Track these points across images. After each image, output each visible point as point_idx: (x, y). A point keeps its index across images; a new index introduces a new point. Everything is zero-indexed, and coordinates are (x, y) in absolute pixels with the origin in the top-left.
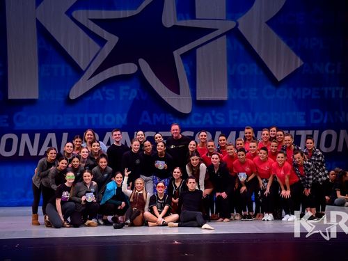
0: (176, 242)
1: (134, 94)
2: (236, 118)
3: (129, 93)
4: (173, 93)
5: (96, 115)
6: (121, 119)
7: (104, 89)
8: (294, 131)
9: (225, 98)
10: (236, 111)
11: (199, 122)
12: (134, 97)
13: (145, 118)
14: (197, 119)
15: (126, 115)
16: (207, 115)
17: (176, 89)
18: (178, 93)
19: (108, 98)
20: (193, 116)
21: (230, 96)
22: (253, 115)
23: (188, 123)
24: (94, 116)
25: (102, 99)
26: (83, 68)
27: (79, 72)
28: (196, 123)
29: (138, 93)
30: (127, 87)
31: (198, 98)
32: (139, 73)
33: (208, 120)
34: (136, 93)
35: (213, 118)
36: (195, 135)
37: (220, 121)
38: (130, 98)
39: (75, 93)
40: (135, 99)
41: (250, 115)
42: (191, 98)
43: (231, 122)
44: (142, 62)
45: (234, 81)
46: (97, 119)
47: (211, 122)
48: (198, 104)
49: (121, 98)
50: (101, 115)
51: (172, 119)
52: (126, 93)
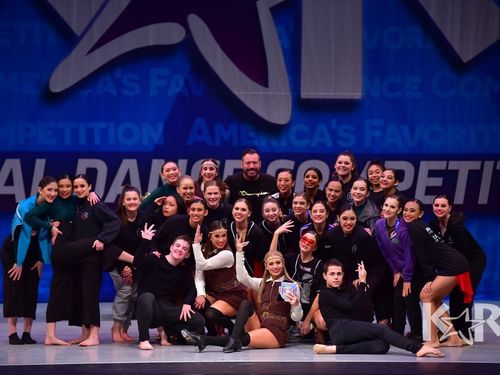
1: (177, 85)
2: (377, 134)
3: (168, 83)
4: (255, 84)
5: (103, 125)
6: (151, 134)
7: (118, 74)
8: (492, 163)
9: (357, 94)
10: (378, 122)
11: (307, 141)
12: (178, 90)
13: (200, 132)
14: (300, 135)
15: (161, 126)
16: (322, 128)
17: (260, 75)
18: (265, 84)
19: (126, 92)
20: (294, 129)
21: (366, 90)
22: (412, 131)
23: (284, 143)
24: (98, 126)
25: (114, 92)
26: (77, 30)
27: (69, 39)
28: (300, 144)
29: (186, 82)
30: (164, 71)
31: (304, 95)
32: (189, 45)
33: (322, 137)
34: (182, 83)
35: (334, 135)
36: (296, 167)
37: (346, 140)
38: (170, 93)
39: (60, 81)
40: (180, 95)
41: (406, 129)
42: (289, 93)
43: (368, 143)
44: (195, 21)
45: (375, 63)
46: (104, 133)
47: (329, 143)
48: (303, 106)
49: (153, 93)
50: (112, 126)
51: (252, 134)
52: (163, 83)
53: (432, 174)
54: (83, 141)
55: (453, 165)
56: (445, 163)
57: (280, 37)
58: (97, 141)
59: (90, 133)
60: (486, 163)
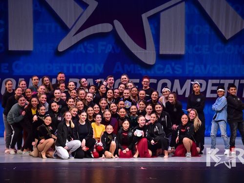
0: (142, 168)
1: (109, 49)
2: (191, 69)
3: (106, 48)
4: (141, 49)
5: (80, 65)
6: (99, 68)
7: (85, 44)
8: (238, 81)
9: (183, 52)
10: (191, 64)
11: (161, 72)
12: (109, 51)
13: (118, 68)
14: (159, 69)
15: (102, 66)
16: (168, 66)
18: (145, 48)
19: (88, 51)
20: (157, 66)
21: (187, 51)
22: (205, 67)
23: (153, 72)
24: (77, 65)
25: (84, 51)
26: (69, 26)
27: (66, 30)
28: (159, 73)
29: (113, 48)
30: (104, 43)
31: (161, 52)
32: (114, 32)
33: (168, 70)
34: (111, 48)
35: (173, 69)
36: (158, 82)
37: (178, 71)
38: (106, 52)
39: (62, 47)
40: (110, 52)
41: (203, 67)
42: (155, 52)
43: (187, 72)
44: (116, 22)
45: (190, 40)
46: (80, 68)
47: (171, 72)
48: (161, 57)
49: (99, 51)
50: (83, 65)
51: (139, 69)
52: (104, 48)
53: (213, 85)
54: (71, 71)
55: (222, 81)
56: (219, 80)
57: (151, 29)
58: (77, 71)
59: (74, 68)
60: (236, 81)
